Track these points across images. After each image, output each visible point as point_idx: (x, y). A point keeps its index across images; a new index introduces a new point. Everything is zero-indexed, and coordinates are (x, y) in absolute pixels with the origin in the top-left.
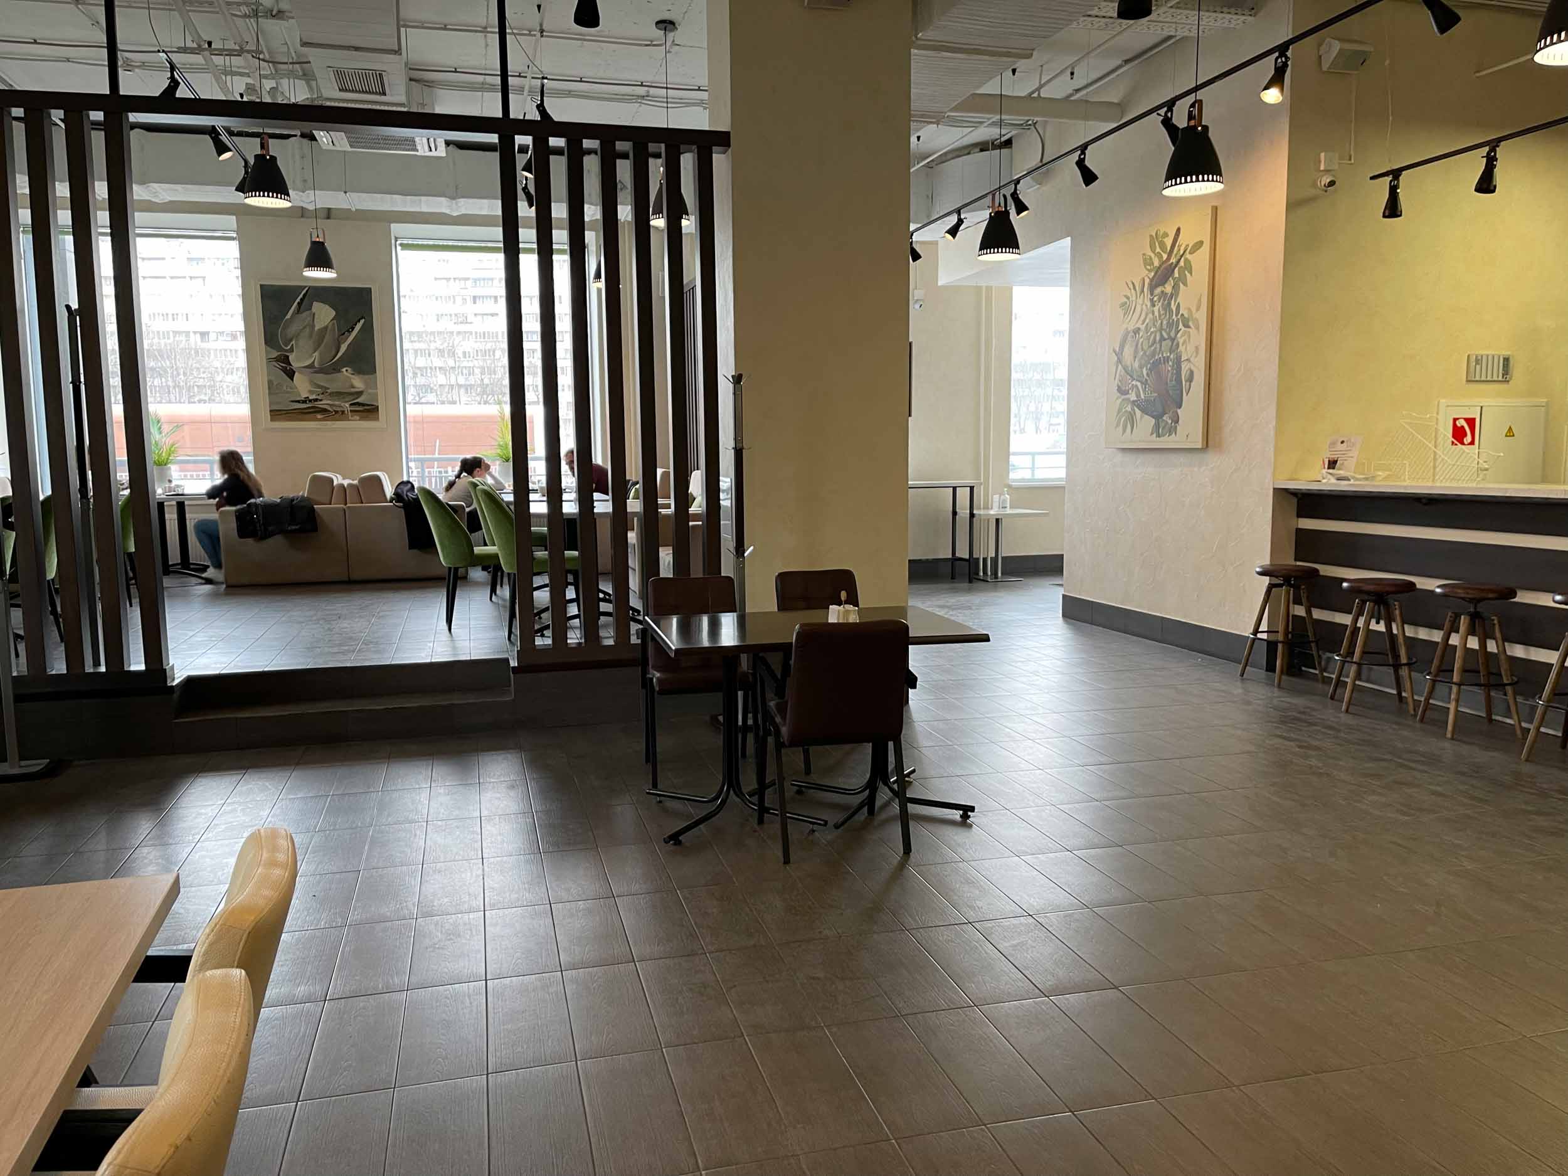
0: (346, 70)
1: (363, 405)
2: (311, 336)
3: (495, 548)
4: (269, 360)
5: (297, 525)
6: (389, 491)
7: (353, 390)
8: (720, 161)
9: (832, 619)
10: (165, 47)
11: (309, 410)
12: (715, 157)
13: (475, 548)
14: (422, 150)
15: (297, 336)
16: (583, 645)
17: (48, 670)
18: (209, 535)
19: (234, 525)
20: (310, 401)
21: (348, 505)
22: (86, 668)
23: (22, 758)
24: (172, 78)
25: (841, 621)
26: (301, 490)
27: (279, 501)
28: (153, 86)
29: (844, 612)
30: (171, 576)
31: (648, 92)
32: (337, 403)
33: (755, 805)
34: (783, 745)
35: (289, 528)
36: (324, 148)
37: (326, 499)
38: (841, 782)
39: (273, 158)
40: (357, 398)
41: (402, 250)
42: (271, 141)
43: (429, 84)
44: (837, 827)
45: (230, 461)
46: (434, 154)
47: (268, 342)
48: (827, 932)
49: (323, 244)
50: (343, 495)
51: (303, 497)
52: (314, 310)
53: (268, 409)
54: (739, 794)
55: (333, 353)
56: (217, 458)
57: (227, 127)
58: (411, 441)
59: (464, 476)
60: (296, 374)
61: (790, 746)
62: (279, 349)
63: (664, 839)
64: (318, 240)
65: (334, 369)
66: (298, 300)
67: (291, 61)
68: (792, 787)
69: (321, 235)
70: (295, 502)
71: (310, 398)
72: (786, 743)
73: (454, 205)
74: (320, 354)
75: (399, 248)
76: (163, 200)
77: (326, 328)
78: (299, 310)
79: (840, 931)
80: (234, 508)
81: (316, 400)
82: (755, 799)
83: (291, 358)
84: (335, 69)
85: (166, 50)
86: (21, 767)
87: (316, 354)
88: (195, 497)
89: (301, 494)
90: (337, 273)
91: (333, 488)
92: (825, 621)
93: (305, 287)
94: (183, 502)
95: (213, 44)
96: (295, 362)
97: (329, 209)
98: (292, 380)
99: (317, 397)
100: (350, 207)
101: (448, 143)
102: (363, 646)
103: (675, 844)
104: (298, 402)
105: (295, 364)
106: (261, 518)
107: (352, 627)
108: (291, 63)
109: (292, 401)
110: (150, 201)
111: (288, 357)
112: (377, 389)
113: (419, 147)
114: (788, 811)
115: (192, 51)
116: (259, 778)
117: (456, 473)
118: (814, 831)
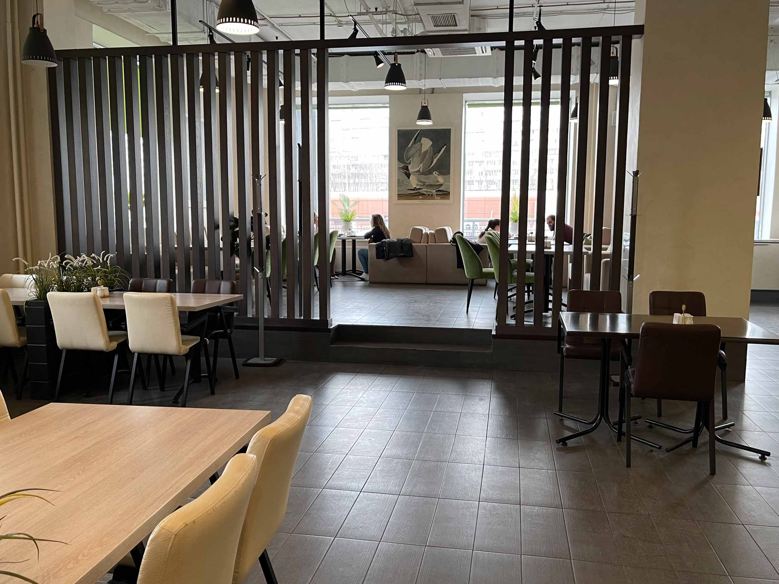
0: (437, 15)
1: (443, 191)
2: (419, 155)
3: (493, 269)
4: (399, 168)
5: (403, 253)
6: (450, 237)
7: (438, 183)
8: (637, 43)
9: (675, 322)
10: (352, 13)
11: (416, 194)
12: (634, 41)
13: (483, 269)
14: (479, 53)
15: (413, 156)
16: (533, 326)
17: (280, 316)
18: (364, 256)
19: (374, 251)
20: (417, 189)
21: (429, 244)
22: (295, 317)
23: (265, 356)
24: (355, 29)
25: (680, 323)
26: (407, 236)
27: (396, 240)
28: (345, 33)
29: (683, 318)
30: (347, 276)
31: (608, 6)
32: (429, 190)
33: (616, 430)
34: (632, 396)
35: (400, 255)
36: (430, 57)
37: (418, 240)
38: (680, 425)
39: (399, 65)
40: (440, 187)
41: (468, 107)
42: (399, 56)
43: (484, 17)
44: (668, 451)
45: (377, 220)
46: (485, 54)
47: (399, 159)
48: (642, 512)
49: (427, 107)
50: (426, 239)
51: (408, 239)
52: (422, 142)
53: (397, 194)
54: (607, 421)
55: (430, 164)
56: (371, 218)
57: (383, 51)
58: (466, 211)
59: (490, 230)
60: (411, 175)
61: (636, 396)
62: (404, 163)
63: (557, 440)
64: (425, 105)
65: (429, 173)
66: (415, 137)
67: (414, 13)
68: (645, 423)
69: (426, 103)
70: (404, 241)
71: (417, 188)
72: (633, 395)
73: (496, 81)
74: (423, 164)
75: (467, 106)
76: (356, 90)
77: (427, 150)
78: (415, 143)
79: (650, 513)
80: (375, 244)
81: (419, 189)
82: (617, 426)
83: (410, 167)
84: (431, 16)
85: (352, 15)
86: (264, 360)
87: (421, 165)
88: (359, 238)
89: (407, 237)
90: (433, 122)
91: (422, 235)
92: (671, 323)
93: (418, 130)
94: (355, 240)
95: (378, 9)
96: (411, 169)
97: (433, 89)
98: (409, 178)
99: (421, 187)
100: (442, 87)
101: (492, 48)
102: (422, 317)
103: (562, 445)
104: (411, 190)
105: (411, 170)
106: (387, 249)
107: (420, 307)
108: (414, 15)
109: (408, 190)
110: (350, 90)
111: (408, 166)
112: (450, 183)
113: (477, 52)
114: (632, 434)
115: (363, 14)
116: (362, 378)
117: (486, 227)
118: (652, 451)
